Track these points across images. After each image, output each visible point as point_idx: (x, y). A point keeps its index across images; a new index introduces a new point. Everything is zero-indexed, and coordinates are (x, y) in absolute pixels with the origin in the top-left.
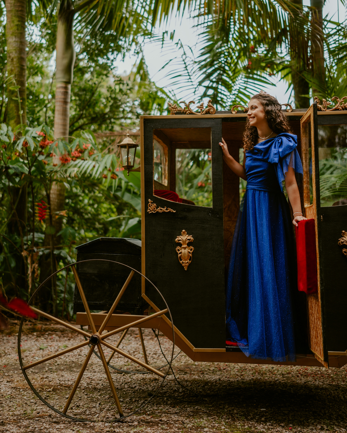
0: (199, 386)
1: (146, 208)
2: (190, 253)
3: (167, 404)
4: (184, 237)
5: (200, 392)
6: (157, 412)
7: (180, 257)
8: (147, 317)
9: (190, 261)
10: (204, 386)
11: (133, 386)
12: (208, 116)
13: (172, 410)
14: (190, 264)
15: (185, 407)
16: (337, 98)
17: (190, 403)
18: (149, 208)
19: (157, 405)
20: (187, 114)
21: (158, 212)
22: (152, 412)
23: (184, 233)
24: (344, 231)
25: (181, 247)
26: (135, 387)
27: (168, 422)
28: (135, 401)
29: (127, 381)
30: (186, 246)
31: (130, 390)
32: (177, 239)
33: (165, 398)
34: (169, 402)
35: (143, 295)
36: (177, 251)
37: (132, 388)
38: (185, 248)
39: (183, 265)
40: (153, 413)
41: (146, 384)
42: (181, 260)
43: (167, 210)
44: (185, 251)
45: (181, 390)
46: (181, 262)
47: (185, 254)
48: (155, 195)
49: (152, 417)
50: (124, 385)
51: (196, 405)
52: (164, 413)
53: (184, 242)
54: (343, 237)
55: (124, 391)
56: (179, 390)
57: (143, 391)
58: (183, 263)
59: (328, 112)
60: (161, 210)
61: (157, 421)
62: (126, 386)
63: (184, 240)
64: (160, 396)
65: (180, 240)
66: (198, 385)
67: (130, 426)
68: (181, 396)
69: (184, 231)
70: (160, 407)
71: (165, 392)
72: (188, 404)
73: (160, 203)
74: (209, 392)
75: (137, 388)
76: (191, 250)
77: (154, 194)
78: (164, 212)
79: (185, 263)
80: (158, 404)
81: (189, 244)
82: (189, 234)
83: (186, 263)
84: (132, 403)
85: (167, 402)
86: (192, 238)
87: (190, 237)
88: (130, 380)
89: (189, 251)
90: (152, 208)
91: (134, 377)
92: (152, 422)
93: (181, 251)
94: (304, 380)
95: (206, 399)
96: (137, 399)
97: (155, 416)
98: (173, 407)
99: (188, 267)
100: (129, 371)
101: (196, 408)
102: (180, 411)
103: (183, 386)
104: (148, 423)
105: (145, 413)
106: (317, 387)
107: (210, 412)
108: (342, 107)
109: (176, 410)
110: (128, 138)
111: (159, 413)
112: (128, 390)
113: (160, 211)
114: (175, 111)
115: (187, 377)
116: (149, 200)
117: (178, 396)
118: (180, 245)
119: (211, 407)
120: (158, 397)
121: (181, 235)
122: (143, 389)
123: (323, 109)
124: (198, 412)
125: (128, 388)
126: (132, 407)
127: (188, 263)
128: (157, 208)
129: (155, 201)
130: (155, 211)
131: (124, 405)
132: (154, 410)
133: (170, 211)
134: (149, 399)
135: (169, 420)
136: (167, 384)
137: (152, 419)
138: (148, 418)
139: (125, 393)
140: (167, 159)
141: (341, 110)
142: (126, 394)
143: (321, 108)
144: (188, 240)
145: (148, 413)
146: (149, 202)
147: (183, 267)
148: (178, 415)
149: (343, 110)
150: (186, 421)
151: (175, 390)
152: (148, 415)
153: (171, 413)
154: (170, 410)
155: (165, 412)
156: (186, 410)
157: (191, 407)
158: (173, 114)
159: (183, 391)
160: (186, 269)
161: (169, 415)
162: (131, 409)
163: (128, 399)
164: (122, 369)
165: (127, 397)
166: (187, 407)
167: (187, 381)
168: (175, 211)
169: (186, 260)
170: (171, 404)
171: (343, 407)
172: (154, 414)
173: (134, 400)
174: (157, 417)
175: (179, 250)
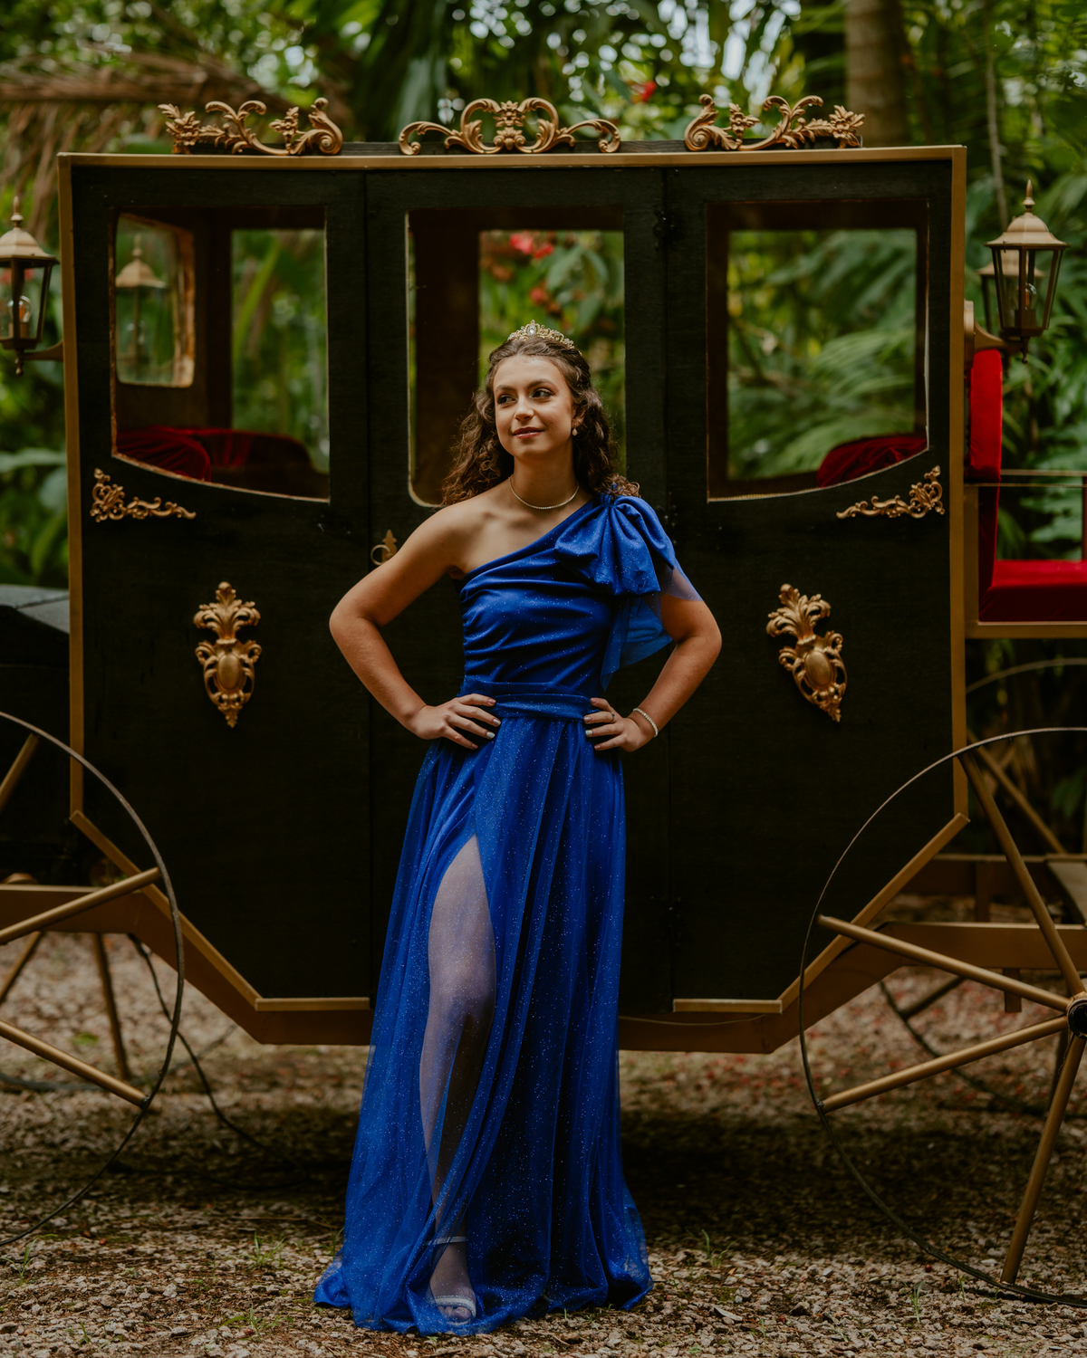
0: (308, 1131)
1: (87, 503)
2: (247, 665)
3: (171, 1199)
4: (223, 610)
5: (307, 1152)
6: (129, 1225)
7: (211, 680)
8: (97, 893)
9: (248, 695)
10: (324, 1132)
11: (58, 1139)
12: (314, 160)
13: (184, 1217)
14: (246, 706)
15: (235, 1207)
16: (781, 103)
17: (257, 1192)
18: (98, 501)
19: (132, 1202)
20: (237, 153)
21: (128, 517)
22: (110, 1227)
23: (226, 592)
24: (786, 587)
25: (213, 643)
26: (65, 1141)
27: (158, 1255)
28: (56, 1191)
29: (35, 1119)
30: (233, 641)
31: (40, 1155)
32: (199, 616)
33: (170, 1179)
34: (180, 1192)
35: (77, 814)
36: (201, 659)
37: (52, 1145)
38: (228, 649)
39: (223, 707)
40: (112, 1230)
41: (108, 1130)
42: (215, 690)
43: (162, 508)
44: (227, 658)
45: (233, 1149)
46: (215, 697)
47: (227, 668)
48: (120, 451)
49: (102, 1245)
50: (24, 1136)
51: (279, 1198)
52: (153, 1229)
53: (226, 626)
54: (782, 606)
55: (20, 1158)
56: (226, 1147)
57: (92, 1154)
58: (221, 700)
59: (748, 153)
60: (141, 508)
61: (118, 1255)
62: (30, 1140)
63: (226, 620)
64: (150, 1172)
65: (211, 620)
66: (304, 1127)
67: (15, 1273)
68: (228, 1170)
69: (224, 585)
70: (144, 1208)
71: (175, 1158)
72: (249, 1196)
73: (139, 485)
74: (336, 1151)
75: (69, 1145)
76: (251, 654)
77: (114, 449)
78: (152, 519)
79: (229, 700)
80: (141, 1198)
81: (244, 635)
82: (244, 597)
83: (234, 701)
84: (43, 1200)
85: (173, 1192)
86: (254, 613)
87: (249, 610)
88: (48, 1117)
89: (245, 657)
90: (109, 501)
91: (69, 1106)
92: (98, 1258)
93: (212, 658)
94: (713, 1099)
95: (321, 1177)
96: (64, 1185)
97: (116, 1241)
98: (190, 1208)
99: (241, 714)
100: (51, 1083)
101: (275, 1207)
102: (211, 1222)
103: (243, 1135)
104: (85, 1261)
105: (83, 1231)
106: (749, 1127)
107: (319, 1219)
108: (796, 137)
109: (199, 1217)
110: (16, 230)
111: (133, 1228)
112: (33, 1154)
113: (138, 514)
114: (190, 139)
115: (272, 1100)
116: (98, 474)
117: (221, 1168)
118: (211, 636)
119: (331, 1203)
120: (143, 1173)
121: (216, 602)
122: (92, 1146)
123: (728, 143)
124: (277, 1221)
125: (36, 1145)
126: (38, 1211)
127: (238, 699)
128: (127, 501)
129: (119, 474)
130: (119, 513)
131: (11, 1207)
132: (118, 1218)
133: (174, 515)
134: (110, 1182)
135: (162, 1252)
136: (189, 1129)
137: (105, 1251)
138: (88, 1247)
139: (19, 1164)
140: (191, 275)
141: (791, 147)
142: (24, 1166)
143: (720, 138)
144: (241, 618)
145: (94, 1229)
146: (96, 481)
147: (221, 715)
148: (198, 1234)
149: (801, 146)
150: (221, 1252)
151: (214, 1150)
152: (93, 1237)
153: (176, 1229)
154: (177, 1218)
155: (154, 1227)
156: (238, 1214)
157: (257, 1205)
158: (182, 149)
159: (242, 1152)
160: (232, 724)
161: (167, 1234)
162: (35, 1218)
163: (28, 1187)
164: (26, 1077)
165: (25, 1179)
166: (243, 1207)
167: (265, 1114)
168: (191, 515)
169: (230, 690)
170: (186, 1198)
171: (806, 1192)
172: (114, 1234)
173: (49, 1189)
174: (123, 1241)
175: (206, 655)
